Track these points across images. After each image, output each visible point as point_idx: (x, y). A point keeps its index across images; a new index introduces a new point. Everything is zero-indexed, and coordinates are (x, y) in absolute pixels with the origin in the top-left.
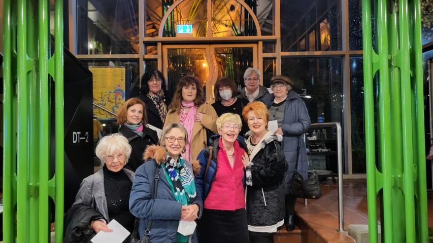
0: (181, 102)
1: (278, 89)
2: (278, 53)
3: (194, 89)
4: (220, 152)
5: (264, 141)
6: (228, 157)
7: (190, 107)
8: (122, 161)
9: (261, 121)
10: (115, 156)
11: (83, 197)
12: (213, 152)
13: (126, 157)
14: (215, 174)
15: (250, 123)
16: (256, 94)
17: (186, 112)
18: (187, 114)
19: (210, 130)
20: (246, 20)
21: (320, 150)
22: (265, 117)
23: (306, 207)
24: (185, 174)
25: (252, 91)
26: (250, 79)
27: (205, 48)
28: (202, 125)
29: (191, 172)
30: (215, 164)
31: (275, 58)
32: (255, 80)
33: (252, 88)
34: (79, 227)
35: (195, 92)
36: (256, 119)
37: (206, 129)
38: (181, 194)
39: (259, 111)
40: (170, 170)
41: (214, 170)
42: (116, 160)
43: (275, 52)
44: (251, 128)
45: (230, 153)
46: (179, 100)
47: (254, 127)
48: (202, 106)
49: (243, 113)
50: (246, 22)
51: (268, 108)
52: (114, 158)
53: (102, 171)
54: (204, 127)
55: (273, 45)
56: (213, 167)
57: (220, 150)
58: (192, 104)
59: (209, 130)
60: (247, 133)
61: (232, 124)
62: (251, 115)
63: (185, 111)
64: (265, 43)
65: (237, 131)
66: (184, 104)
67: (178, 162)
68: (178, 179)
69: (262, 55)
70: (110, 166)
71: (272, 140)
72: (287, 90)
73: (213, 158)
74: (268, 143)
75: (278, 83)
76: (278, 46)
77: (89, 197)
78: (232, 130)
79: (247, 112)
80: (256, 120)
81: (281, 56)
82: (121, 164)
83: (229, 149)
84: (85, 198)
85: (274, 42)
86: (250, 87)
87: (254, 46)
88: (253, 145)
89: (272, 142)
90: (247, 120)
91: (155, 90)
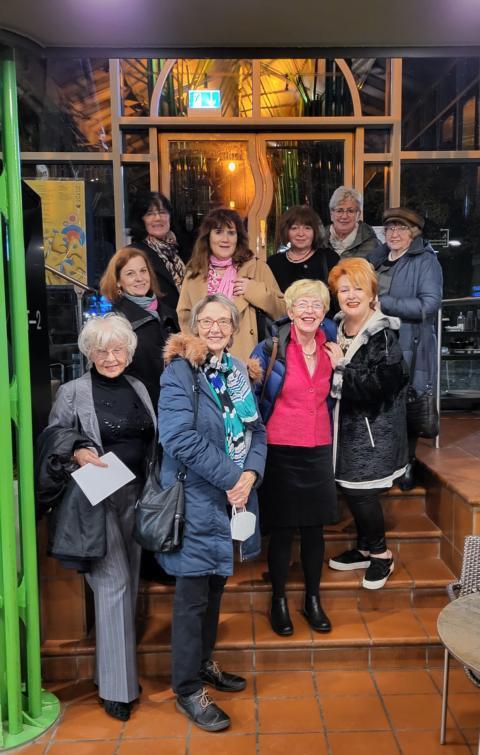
0: (209, 258)
1: (395, 235)
2: (396, 154)
3: (231, 233)
4: (291, 349)
5: (366, 331)
6: (305, 357)
7: (226, 267)
8: (122, 360)
9: (361, 294)
10: (110, 351)
11: (60, 415)
12: (278, 347)
13: (128, 353)
14: (282, 384)
15: (342, 297)
16: (351, 239)
17: (219, 277)
18: (219, 280)
19: (262, 310)
20: (329, 74)
21: (469, 350)
22: (368, 287)
23: (437, 452)
24: (234, 383)
25: (343, 235)
26: (341, 210)
27: (246, 141)
28: (246, 300)
29: (245, 378)
30: (281, 367)
31: (388, 164)
32: (351, 211)
33: (344, 228)
34: (57, 456)
35: (234, 239)
36: (352, 290)
37: (255, 308)
38: (232, 416)
39: (358, 276)
40: (212, 376)
41: (280, 378)
42: (111, 357)
43: (389, 152)
44: (344, 307)
45: (309, 350)
46: (206, 254)
47: (348, 304)
48: (247, 265)
49: (330, 279)
50: (328, 80)
51: (377, 269)
52: (108, 354)
53: (89, 374)
54: (250, 305)
55: (386, 136)
56: (279, 372)
57: (291, 345)
58: (229, 262)
59: (259, 309)
60: (337, 315)
61: (310, 301)
62: (343, 282)
63: (216, 274)
64: (369, 130)
65: (320, 313)
66: (214, 261)
67: (222, 362)
68: (226, 392)
69: (363, 157)
70: (102, 366)
71: (381, 329)
72: (411, 237)
73: (279, 356)
74: (373, 334)
75: (395, 223)
76: (396, 138)
77: (68, 414)
78: (310, 311)
79: (337, 277)
80: (352, 293)
81: (402, 160)
82: (119, 364)
83: (307, 343)
84: (63, 415)
85: (388, 129)
86: (340, 227)
87: (347, 137)
88: (347, 337)
89: (382, 332)
90: (337, 292)
91: (158, 232)
